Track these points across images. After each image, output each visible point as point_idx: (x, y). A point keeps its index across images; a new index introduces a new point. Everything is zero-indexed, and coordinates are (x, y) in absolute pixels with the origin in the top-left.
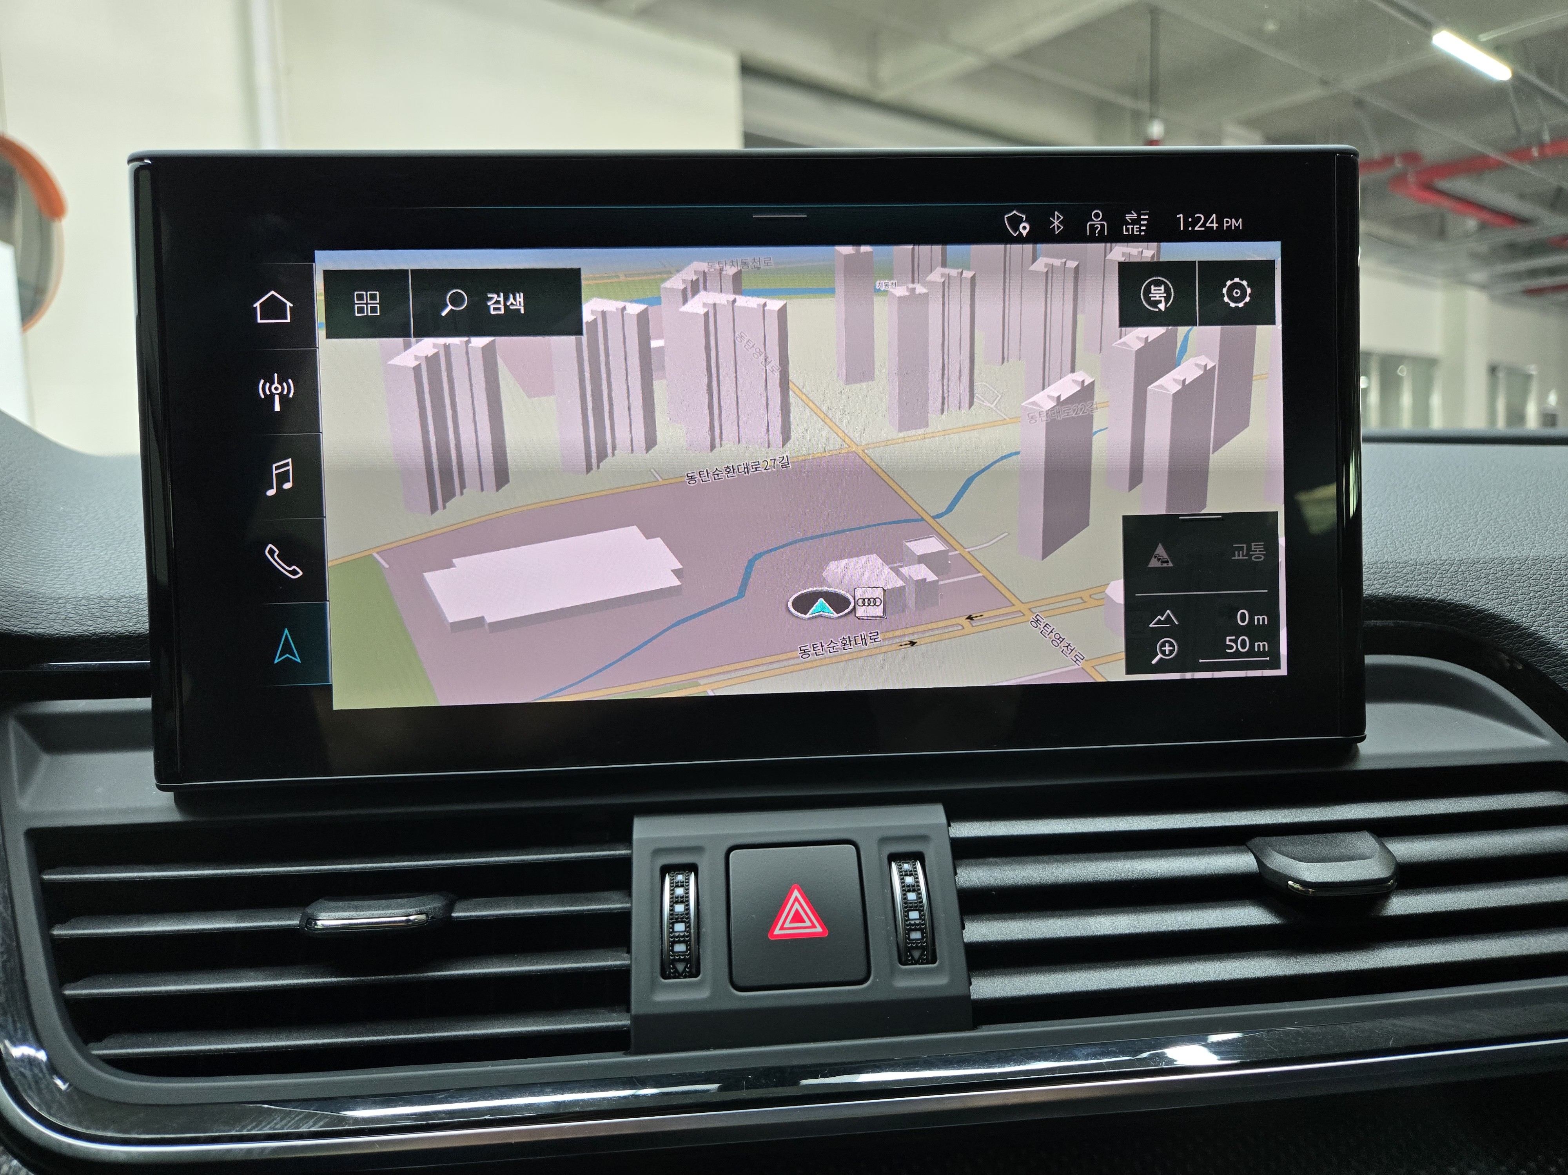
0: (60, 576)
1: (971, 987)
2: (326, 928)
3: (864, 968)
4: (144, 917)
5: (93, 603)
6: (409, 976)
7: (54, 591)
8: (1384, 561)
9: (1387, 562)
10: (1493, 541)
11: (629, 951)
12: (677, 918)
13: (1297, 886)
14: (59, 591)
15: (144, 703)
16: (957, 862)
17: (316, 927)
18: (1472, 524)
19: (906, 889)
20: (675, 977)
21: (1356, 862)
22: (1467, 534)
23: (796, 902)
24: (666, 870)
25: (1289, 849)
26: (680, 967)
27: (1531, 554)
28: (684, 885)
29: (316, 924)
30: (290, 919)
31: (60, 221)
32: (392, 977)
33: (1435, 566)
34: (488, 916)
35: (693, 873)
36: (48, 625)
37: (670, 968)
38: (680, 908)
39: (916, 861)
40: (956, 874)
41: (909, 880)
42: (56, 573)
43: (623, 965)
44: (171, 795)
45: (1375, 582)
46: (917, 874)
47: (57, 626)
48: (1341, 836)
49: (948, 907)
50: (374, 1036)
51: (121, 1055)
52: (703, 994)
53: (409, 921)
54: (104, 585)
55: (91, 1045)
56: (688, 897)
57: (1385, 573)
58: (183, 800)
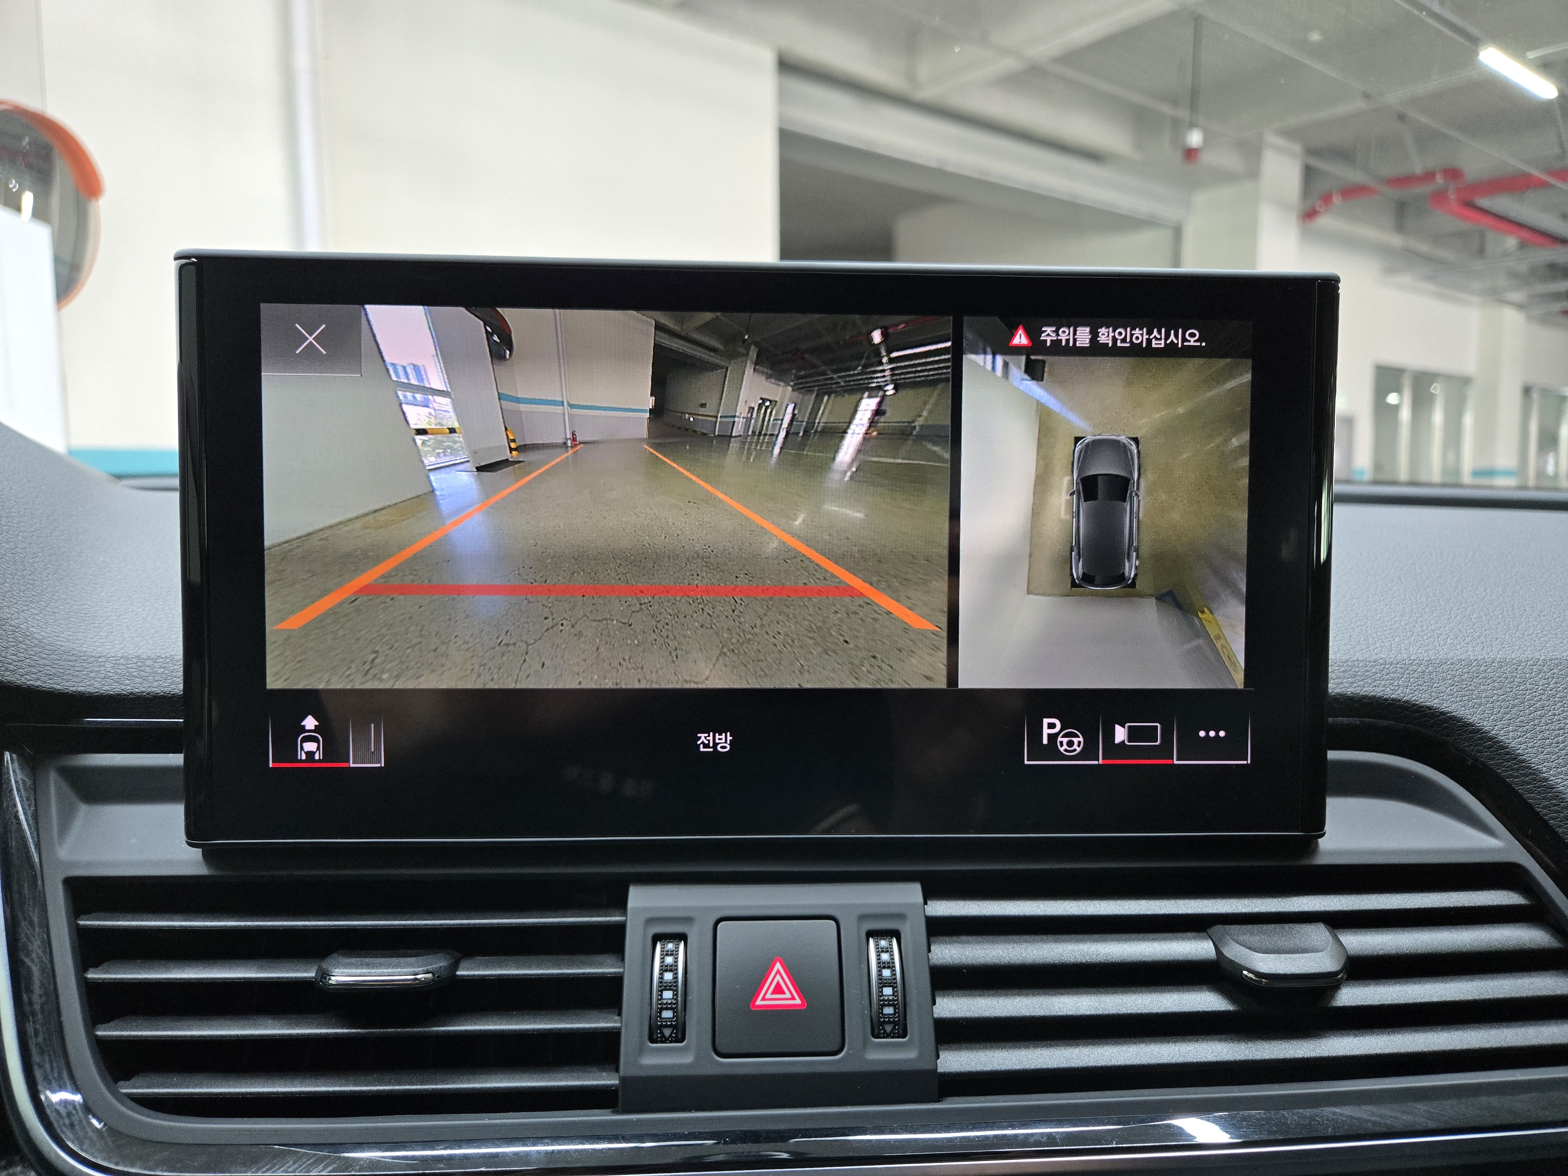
0: (100, 634)
1: (938, 1061)
2: (339, 984)
3: (839, 1039)
4: (171, 964)
5: (130, 662)
6: (415, 1030)
7: (95, 650)
8: (1355, 659)
9: (1358, 660)
10: (1464, 641)
11: (620, 1014)
12: (666, 986)
13: (1250, 975)
14: (100, 649)
15: (177, 759)
16: (932, 939)
17: (330, 982)
18: (1446, 621)
19: (882, 966)
20: (662, 1042)
21: (1308, 955)
22: (1439, 632)
23: (778, 975)
24: (657, 938)
25: (1247, 938)
26: (667, 1032)
27: (1499, 656)
28: (674, 954)
29: (330, 979)
30: (306, 971)
31: (98, 201)
32: (400, 1030)
33: (1403, 666)
34: (490, 976)
35: (683, 942)
36: (88, 683)
37: (658, 1033)
38: (668, 976)
39: (892, 937)
40: (929, 951)
41: (885, 957)
42: (96, 630)
43: (614, 1028)
44: (199, 851)
45: (1345, 681)
46: (892, 951)
47: (97, 685)
48: (1297, 927)
49: (920, 983)
50: (380, 1085)
51: (148, 1094)
52: (687, 1059)
53: (416, 979)
54: (141, 644)
55: (121, 1083)
56: (677, 966)
57: (1355, 671)
58: (210, 855)
